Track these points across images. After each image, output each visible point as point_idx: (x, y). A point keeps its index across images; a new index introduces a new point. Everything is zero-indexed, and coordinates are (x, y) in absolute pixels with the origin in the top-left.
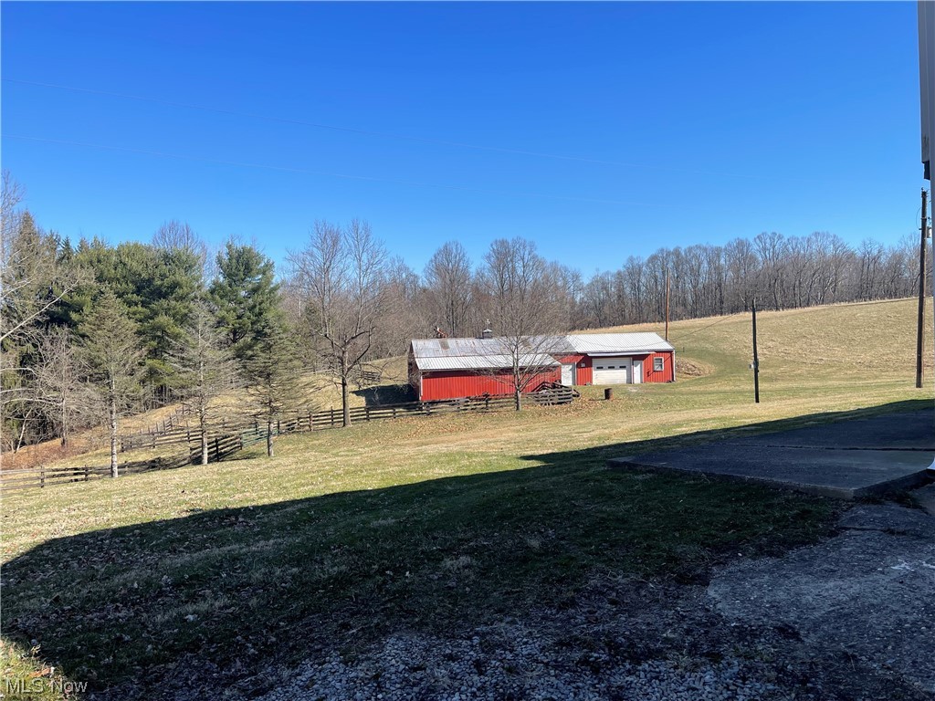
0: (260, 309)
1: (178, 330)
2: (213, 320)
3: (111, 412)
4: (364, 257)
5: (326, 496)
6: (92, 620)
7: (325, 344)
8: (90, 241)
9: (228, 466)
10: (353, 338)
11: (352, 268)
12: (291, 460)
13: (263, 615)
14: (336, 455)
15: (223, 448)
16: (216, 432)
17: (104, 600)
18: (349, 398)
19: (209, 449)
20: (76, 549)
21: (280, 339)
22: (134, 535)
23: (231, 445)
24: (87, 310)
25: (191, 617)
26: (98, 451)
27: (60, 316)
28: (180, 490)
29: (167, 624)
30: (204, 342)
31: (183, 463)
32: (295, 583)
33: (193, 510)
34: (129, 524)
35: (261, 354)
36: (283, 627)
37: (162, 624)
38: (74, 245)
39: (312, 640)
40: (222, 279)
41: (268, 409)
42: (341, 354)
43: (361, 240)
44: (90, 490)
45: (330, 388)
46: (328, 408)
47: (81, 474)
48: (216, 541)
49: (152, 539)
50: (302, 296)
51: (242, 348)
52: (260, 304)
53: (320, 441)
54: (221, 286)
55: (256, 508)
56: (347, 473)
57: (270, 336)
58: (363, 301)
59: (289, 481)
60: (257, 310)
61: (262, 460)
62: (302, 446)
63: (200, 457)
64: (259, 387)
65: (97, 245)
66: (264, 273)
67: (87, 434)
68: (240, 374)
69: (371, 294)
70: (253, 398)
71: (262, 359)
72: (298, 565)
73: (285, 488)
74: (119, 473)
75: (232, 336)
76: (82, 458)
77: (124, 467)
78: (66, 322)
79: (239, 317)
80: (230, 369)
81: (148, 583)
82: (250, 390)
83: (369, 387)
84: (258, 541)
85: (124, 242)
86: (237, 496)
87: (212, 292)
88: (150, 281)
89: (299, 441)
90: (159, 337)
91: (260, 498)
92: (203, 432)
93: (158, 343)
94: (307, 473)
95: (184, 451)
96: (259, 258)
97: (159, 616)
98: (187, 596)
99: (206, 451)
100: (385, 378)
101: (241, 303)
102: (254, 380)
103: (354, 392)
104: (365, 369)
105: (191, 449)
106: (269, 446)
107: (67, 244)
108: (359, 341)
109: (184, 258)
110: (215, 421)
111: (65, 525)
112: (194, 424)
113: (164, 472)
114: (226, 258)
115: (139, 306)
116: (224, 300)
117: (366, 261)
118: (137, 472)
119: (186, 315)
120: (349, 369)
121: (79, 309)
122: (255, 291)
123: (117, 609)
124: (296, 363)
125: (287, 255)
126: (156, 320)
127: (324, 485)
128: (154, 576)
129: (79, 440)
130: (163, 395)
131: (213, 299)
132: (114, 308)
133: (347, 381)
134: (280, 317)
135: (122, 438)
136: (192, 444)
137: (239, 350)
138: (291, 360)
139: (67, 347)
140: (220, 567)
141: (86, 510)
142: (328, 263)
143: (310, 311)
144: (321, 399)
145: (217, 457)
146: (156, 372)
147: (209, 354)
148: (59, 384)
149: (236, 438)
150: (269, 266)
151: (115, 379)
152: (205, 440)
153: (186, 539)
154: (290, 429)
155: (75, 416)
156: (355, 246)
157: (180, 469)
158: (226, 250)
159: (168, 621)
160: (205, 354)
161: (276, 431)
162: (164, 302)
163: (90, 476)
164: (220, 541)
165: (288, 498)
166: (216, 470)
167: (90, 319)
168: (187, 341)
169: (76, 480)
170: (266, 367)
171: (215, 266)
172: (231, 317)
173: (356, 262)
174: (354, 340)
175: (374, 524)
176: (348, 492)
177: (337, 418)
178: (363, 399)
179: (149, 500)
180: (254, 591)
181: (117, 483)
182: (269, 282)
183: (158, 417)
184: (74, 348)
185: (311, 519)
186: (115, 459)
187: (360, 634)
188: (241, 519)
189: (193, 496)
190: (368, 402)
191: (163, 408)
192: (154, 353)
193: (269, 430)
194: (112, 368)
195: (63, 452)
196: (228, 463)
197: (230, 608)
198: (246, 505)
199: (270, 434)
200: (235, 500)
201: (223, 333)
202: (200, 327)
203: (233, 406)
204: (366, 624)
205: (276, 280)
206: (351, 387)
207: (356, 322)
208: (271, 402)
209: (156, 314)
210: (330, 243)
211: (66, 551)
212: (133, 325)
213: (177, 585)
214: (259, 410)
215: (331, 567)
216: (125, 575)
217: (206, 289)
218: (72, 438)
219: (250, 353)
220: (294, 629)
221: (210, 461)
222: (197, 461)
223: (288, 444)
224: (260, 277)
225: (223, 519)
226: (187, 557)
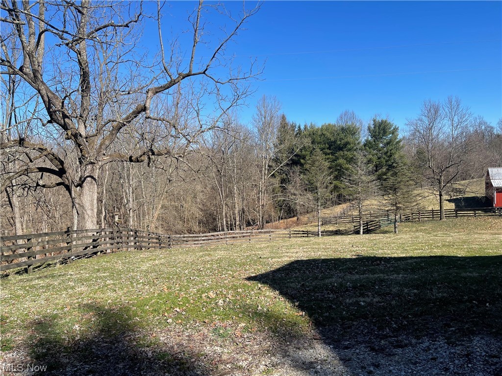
0: (390, 153)
1: (347, 166)
2: (365, 161)
3: (318, 206)
4: (456, 119)
5: (431, 257)
6: (318, 296)
7: (429, 172)
8: (309, 125)
9: (373, 236)
10: (447, 168)
11: (447, 126)
12: (408, 236)
13: (399, 310)
14: (436, 236)
15: (370, 227)
16: (367, 219)
17: (322, 288)
18: (444, 203)
19: (363, 227)
20: (307, 266)
21: (402, 169)
22: (331, 263)
23: (375, 226)
24: (307, 158)
25: (362, 304)
26: (312, 224)
27: (297, 161)
28: (351, 245)
29: (351, 304)
30: (361, 172)
31: (350, 233)
32: (416, 298)
33: (358, 255)
34: (329, 258)
35: (391, 178)
36: (410, 318)
37: (349, 304)
38: (302, 127)
39: (428, 328)
40: (370, 138)
41: (395, 208)
42: (439, 177)
43: (454, 108)
44: (310, 241)
45: (432, 197)
46: (430, 208)
47: (306, 234)
48: (371, 271)
49: (340, 266)
50: (415, 145)
51: (380, 175)
52: (390, 151)
53: (425, 228)
54: (370, 142)
55: (390, 258)
56: (444, 246)
57: (396, 168)
58: (454, 145)
59: (408, 246)
60: (389, 154)
61: (392, 235)
62: (414, 229)
63: (359, 231)
64: (390, 196)
65: (312, 127)
66: (393, 133)
67: (308, 215)
68: (380, 188)
69: (460, 141)
70: (387, 201)
71: (391, 180)
72: (417, 289)
73: (406, 250)
74: (321, 235)
75: (375, 168)
76: (305, 227)
77: (323, 232)
78: (299, 163)
79: (379, 158)
80: (374, 186)
81: (341, 285)
82: (385, 197)
83: (458, 197)
84: (393, 274)
85: (323, 124)
86: (380, 251)
87: (365, 145)
88: (335, 142)
89: (413, 227)
90: (339, 169)
91: (392, 253)
92: (360, 218)
93: (339, 173)
94: (418, 244)
95: (351, 227)
96: (390, 125)
97: (348, 300)
98: (360, 293)
99: (362, 228)
100: (469, 192)
101: (380, 150)
102: (387, 191)
103: (446, 200)
104: (455, 186)
105: (355, 226)
106: (395, 228)
107: (299, 127)
108: (451, 170)
109: (352, 129)
110: (366, 213)
111: (302, 254)
112: (356, 214)
113: (342, 236)
114: (372, 127)
115: (330, 155)
116: (371, 150)
117: (457, 121)
118: (329, 235)
119: (352, 158)
120: (444, 186)
121: (304, 158)
122: (388, 143)
123: (328, 293)
124: (411, 182)
125: (407, 122)
126: (338, 162)
127: (429, 251)
128: (343, 282)
129: (304, 218)
130: (341, 199)
131: (365, 149)
132: (319, 156)
133: (443, 193)
134: (402, 157)
135: (323, 218)
136: (354, 224)
137: (379, 176)
138: (408, 181)
139: (300, 175)
140: (375, 283)
141: (310, 249)
142: (431, 124)
143: (420, 153)
144: (426, 203)
145: (367, 231)
146: (337, 187)
147: (363, 178)
148: (296, 192)
149: (377, 222)
150: (396, 129)
151: (320, 190)
152: (361, 222)
153: (356, 268)
154: (407, 219)
155: (302, 207)
156: (450, 112)
157: (349, 236)
158: (372, 122)
159: (352, 303)
160: (362, 178)
161: (399, 220)
162: (341, 153)
163: (309, 235)
164: (373, 272)
165: (408, 255)
166: (367, 238)
167: (309, 162)
168: (352, 171)
169: (303, 237)
170: (394, 185)
171: (367, 132)
172: (375, 159)
173: (450, 122)
174: (448, 169)
175: (463, 274)
176: (445, 256)
177: (437, 215)
178: (454, 204)
179: (337, 248)
180: (393, 297)
181: (320, 239)
182: (396, 138)
183: (338, 209)
184: (302, 176)
185: (422, 268)
186: (320, 228)
187: (457, 331)
188: (383, 263)
189: (357, 249)
190: (457, 206)
191: (341, 205)
192: (336, 178)
193: (395, 219)
194: (318, 185)
195: (298, 223)
196: (374, 235)
197: (381, 303)
198: (385, 256)
199: (396, 221)
200: (379, 253)
201: (371, 167)
202: (359, 164)
203: (376, 205)
204: (460, 327)
205: (400, 136)
206: (445, 197)
207: (448, 158)
208: (396, 204)
209: (337, 158)
210: (433, 113)
211: (303, 266)
212: (327, 164)
213: (354, 288)
214: (390, 208)
215: (437, 293)
216: (330, 280)
217: (362, 144)
218: (301, 217)
219: (385, 177)
220: (417, 320)
221: (363, 234)
222: (357, 232)
223: (405, 227)
224: (391, 135)
225: (373, 261)
226: (357, 276)
